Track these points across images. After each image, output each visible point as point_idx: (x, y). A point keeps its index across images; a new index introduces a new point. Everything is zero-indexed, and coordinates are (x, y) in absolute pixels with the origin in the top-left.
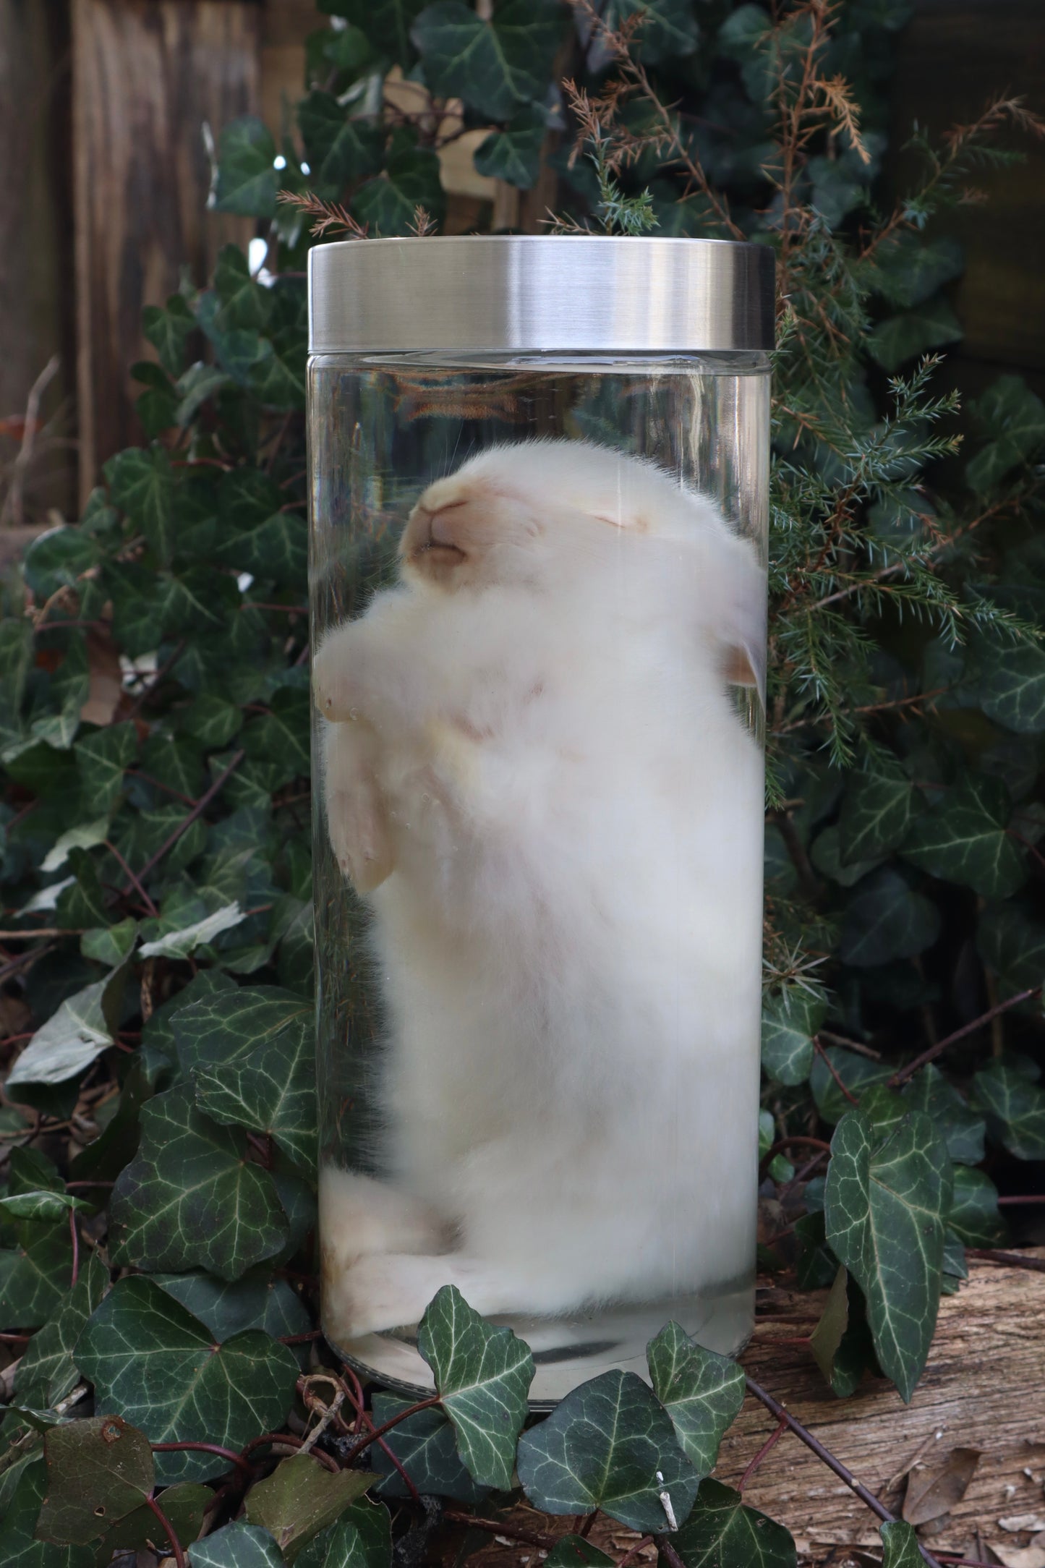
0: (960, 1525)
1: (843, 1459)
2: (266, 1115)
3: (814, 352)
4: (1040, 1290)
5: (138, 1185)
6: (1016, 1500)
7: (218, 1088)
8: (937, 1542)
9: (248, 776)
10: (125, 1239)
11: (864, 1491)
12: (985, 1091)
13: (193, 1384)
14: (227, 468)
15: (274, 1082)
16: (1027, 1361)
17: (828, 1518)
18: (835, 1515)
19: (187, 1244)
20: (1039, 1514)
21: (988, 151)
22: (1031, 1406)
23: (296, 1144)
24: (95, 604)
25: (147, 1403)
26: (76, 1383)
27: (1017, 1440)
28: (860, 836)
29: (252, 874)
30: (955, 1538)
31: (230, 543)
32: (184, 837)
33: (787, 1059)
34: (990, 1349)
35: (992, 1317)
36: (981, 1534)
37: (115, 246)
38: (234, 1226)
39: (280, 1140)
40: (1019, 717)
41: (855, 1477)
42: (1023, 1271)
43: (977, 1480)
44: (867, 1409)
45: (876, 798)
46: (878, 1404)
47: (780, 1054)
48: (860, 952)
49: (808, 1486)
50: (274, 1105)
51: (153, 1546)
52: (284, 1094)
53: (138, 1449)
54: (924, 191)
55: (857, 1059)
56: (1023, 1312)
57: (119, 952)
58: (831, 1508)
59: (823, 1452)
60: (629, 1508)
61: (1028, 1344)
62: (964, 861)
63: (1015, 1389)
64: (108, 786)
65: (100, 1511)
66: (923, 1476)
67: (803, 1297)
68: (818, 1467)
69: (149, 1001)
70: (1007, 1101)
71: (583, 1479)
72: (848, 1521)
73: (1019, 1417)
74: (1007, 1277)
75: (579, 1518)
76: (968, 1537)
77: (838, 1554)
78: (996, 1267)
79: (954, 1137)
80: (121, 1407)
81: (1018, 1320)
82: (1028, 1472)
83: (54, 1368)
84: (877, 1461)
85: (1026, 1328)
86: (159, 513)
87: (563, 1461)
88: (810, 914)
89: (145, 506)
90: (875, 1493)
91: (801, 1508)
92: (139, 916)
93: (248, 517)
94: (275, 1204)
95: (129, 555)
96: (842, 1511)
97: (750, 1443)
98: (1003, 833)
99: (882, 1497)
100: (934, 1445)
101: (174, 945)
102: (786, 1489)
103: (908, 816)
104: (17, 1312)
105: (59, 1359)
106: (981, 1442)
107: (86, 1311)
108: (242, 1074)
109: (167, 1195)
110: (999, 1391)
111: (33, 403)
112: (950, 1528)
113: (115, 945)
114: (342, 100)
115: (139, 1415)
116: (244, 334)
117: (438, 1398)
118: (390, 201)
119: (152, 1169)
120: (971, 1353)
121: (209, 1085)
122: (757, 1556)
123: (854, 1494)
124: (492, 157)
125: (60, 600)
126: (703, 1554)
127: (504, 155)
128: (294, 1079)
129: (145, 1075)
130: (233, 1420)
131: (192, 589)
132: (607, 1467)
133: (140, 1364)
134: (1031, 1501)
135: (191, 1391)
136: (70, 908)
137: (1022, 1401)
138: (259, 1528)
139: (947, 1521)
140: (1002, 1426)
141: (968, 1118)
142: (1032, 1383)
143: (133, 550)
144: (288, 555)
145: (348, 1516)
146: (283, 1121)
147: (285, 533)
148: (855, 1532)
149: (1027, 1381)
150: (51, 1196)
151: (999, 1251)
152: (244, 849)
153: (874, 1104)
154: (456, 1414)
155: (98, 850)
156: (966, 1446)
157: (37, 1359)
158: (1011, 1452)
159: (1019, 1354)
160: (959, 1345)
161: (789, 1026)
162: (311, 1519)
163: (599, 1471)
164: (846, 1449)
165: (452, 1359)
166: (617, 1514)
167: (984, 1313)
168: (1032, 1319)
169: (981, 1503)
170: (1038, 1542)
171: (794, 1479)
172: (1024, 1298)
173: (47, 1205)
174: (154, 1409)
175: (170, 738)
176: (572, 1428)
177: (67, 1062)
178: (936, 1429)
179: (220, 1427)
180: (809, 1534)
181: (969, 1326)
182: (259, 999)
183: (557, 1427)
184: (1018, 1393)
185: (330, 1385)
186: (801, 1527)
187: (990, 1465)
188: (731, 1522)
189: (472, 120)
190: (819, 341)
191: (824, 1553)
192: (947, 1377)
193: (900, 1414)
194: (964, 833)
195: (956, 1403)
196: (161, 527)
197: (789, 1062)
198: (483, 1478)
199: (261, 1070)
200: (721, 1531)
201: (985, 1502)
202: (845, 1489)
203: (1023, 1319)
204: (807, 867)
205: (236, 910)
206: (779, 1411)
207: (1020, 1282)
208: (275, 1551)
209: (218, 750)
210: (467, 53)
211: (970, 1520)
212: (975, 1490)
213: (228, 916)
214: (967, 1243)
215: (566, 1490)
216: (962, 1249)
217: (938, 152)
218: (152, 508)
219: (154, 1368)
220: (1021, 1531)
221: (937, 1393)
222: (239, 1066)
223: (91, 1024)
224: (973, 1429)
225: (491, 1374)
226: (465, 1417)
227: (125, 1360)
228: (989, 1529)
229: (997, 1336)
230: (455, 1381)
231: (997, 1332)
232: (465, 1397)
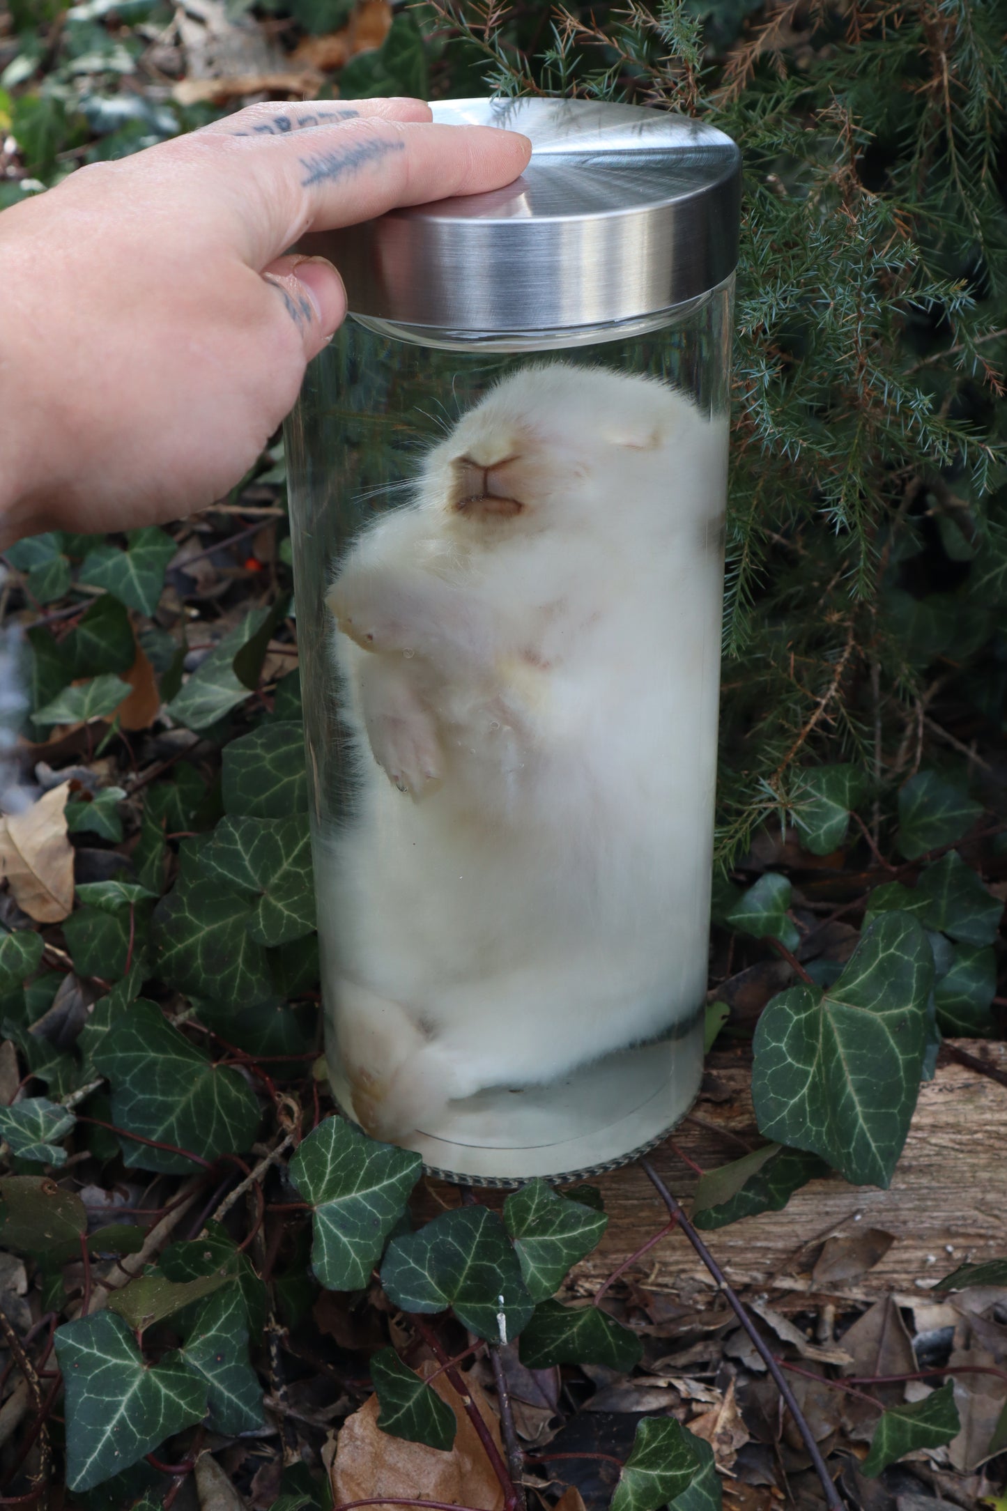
0: (877, 1279)
6: (936, 1267)
8: (850, 1290)
13: (192, 1091)
15: (283, 851)
16: (959, 1168)
17: (747, 1262)
18: (752, 1261)
19: (203, 975)
22: (959, 1201)
25: (156, 1095)
27: (940, 1225)
30: (869, 1290)
33: (820, 828)
34: (920, 1156)
35: (926, 1132)
38: (237, 968)
42: (984, 1079)
43: (897, 1248)
49: (728, 1238)
50: (275, 872)
56: (960, 1130)
60: (473, 1315)
61: (961, 1156)
63: (943, 1188)
65: (49, 1235)
66: (841, 1243)
71: (439, 1284)
72: (765, 1266)
73: (945, 1208)
74: (964, 1086)
79: (970, 917)
80: (136, 1095)
81: (953, 1136)
82: (950, 1248)
84: (797, 1228)
85: (960, 1144)
87: (423, 1268)
91: (721, 1252)
96: (759, 1259)
99: (801, 1253)
100: (853, 1224)
106: (905, 1222)
109: (192, 929)
110: (927, 1188)
115: (150, 1103)
117: (310, 1207)
119: (182, 904)
126: (558, 1339)
130: (215, 1130)
132: (462, 1279)
133: (154, 1064)
135: (191, 1095)
137: (950, 1197)
138: (119, 1317)
139: (863, 1277)
140: (927, 1214)
142: (961, 1185)
148: (770, 1275)
149: (956, 1183)
154: (322, 1222)
156: (883, 1228)
158: (933, 1232)
161: (828, 797)
163: (454, 1281)
165: (326, 1178)
166: (464, 1317)
168: (968, 1137)
169: (899, 1265)
170: (952, 1301)
172: (962, 1119)
173: (110, 899)
174: (161, 1101)
176: (436, 1244)
178: (857, 1212)
179: (206, 1132)
183: (425, 1239)
184: (946, 1191)
187: (907, 1241)
188: (582, 1321)
193: (822, 1197)
197: (822, 832)
200: (575, 1325)
201: (905, 1265)
203: (959, 1137)
206: (674, 1209)
207: (974, 1095)
211: (888, 1276)
212: (894, 1256)
215: (422, 1292)
219: (165, 1070)
224: (897, 1213)
225: (370, 1185)
226: (332, 1227)
227: (137, 1061)
228: (905, 1285)
229: (928, 1147)
230: (330, 1193)
231: (931, 1144)
232: (339, 1205)
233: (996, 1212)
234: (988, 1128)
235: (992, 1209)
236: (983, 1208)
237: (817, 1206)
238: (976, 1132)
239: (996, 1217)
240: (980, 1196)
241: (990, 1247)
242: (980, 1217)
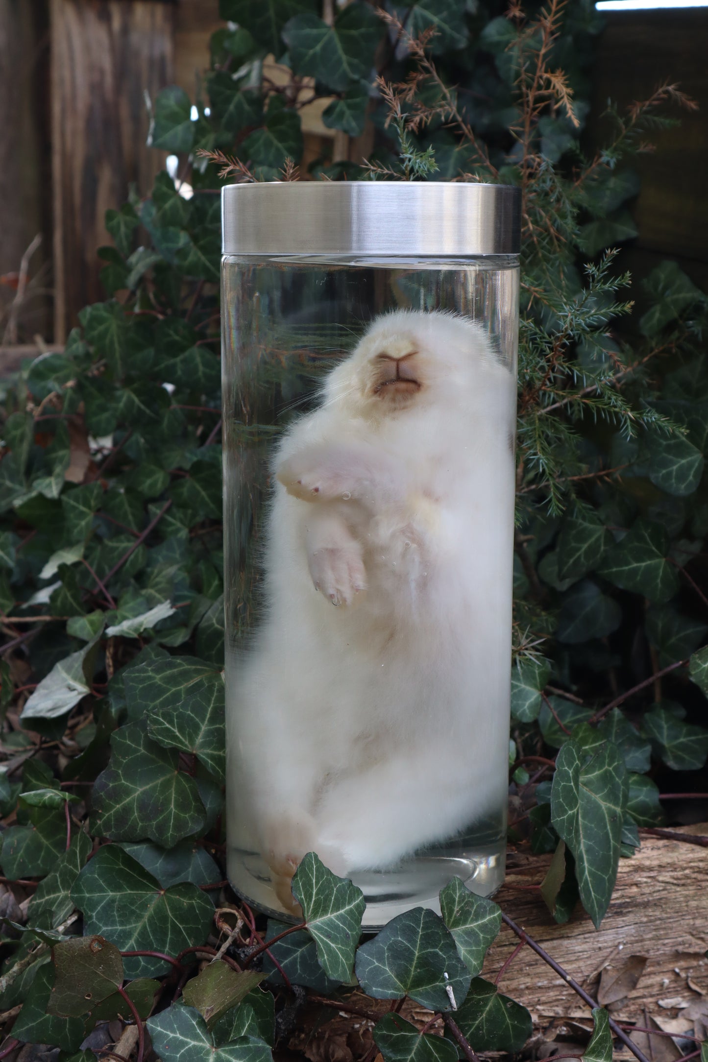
0: (633, 1004)
1: (560, 963)
2: (192, 741)
3: (543, 248)
4: (686, 854)
5: (109, 785)
6: (670, 988)
7: (161, 724)
8: (619, 1015)
9: (174, 517)
10: (100, 819)
11: (574, 984)
12: (651, 725)
13: (147, 915)
14: (161, 317)
15: (197, 720)
16: (678, 900)
17: (550, 1000)
18: (554, 998)
19: (140, 824)
20: (684, 997)
21: (656, 118)
22: (680, 928)
23: (212, 760)
24: (73, 404)
25: (117, 926)
26: (71, 913)
27: (671, 951)
28: (571, 561)
29: (176, 581)
30: (630, 1012)
31: (163, 366)
32: (132, 557)
33: (525, 705)
34: (654, 892)
35: (656, 872)
36: (647, 1010)
37: (78, 162)
38: (171, 813)
39: (201, 758)
40: (675, 485)
41: (568, 974)
42: (675, 842)
43: (645, 975)
44: (575, 930)
45: (582, 536)
46: (583, 927)
47: (520, 702)
48: (570, 634)
49: (537, 980)
50: (197, 735)
51: (122, 1018)
52: (204, 728)
53: (113, 957)
54: (614, 144)
55: (568, 703)
56: (676, 868)
57: (92, 632)
58: (552, 994)
59: (549, 959)
60: (426, 995)
61: (678, 889)
62: (639, 578)
63: (669, 918)
64: (83, 523)
65: (89, 996)
66: (610, 973)
67: (535, 858)
68: (543, 967)
69: (111, 663)
70: (665, 732)
71: (397, 976)
72: (563, 1002)
73: (672, 935)
74: (665, 846)
75: (394, 1001)
76: (639, 1012)
77: (556, 1023)
78: (658, 839)
79: (631, 755)
80: (100, 928)
81: (672, 874)
82: (677, 970)
83: (55, 903)
84: (581, 964)
85: (677, 879)
86: (117, 346)
87: (384, 965)
88: (538, 611)
89: (107, 341)
90: (580, 983)
91: (533, 993)
92: (104, 609)
93: (174, 349)
94: (197, 799)
95: (96, 372)
96: (558, 995)
97: (501, 952)
98: (663, 560)
99: (585, 986)
100: (618, 953)
101: (129, 628)
102: (524, 982)
103: (602, 548)
104: (30, 866)
105: (58, 897)
106: (648, 951)
107: (76, 866)
108: (177, 715)
109: (128, 792)
110: (660, 919)
111: (24, 265)
112: (627, 1006)
113: (88, 627)
114: (235, 76)
115: (112, 933)
116: (172, 229)
117: (305, 924)
118: (268, 144)
119: (118, 775)
120: (642, 894)
121: (156, 722)
122: (507, 1026)
123: (567, 984)
124: (334, 116)
125: (51, 401)
126: (473, 1025)
127: (341, 115)
128: (210, 718)
129: (111, 712)
130: (171, 938)
131: (138, 396)
132: (413, 969)
133: (113, 901)
134: (679, 989)
135: (146, 920)
136: (59, 603)
137: (674, 925)
138: (191, 1008)
139: (626, 1002)
140: (661, 941)
141: (639, 743)
142: (680, 914)
143: (98, 369)
144: (200, 374)
145: (247, 1000)
146: (203, 745)
147: (198, 360)
148: (567, 1009)
149: (677, 912)
150: (53, 792)
151: (660, 829)
152: (171, 565)
153: (581, 735)
154: (316, 935)
155: (76, 565)
156: (638, 954)
157: (43, 897)
158: (667, 958)
159: (672, 896)
160: (635, 889)
161: (525, 684)
162: (224, 1002)
163: (407, 971)
164: (562, 956)
165: (313, 899)
166: (419, 999)
167: (650, 869)
168: (681, 873)
169: (647, 990)
170: (683, 1015)
171: (529, 975)
172: (676, 860)
173: (50, 798)
174: (121, 930)
175: (122, 491)
176: (391, 944)
177: (60, 704)
178: (619, 943)
179: (163, 943)
180: (538, 1010)
181: (641, 878)
182: (182, 664)
183: (381, 943)
184: (672, 920)
185: (233, 915)
186: (532, 1006)
187: (653, 966)
188: (490, 1004)
189: (321, 91)
190: (546, 241)
191: (547, 1022)
192: (627, 910)
193: (596, 933)
194: (639, 560)
195: (632, 927)
196: (117, 355)
197: (526, 707)
198: (333, 976)
199: (189, 712)
200: (484, 1010)
201: (650, 990)
202: (561, 981)
203: (676, 873)
204: (535, 579)
205: (169, 606)
206: (520, 932)
207: (674, 849)
208: (202, 1023)
209: (154, 500)
210: (318, 48)
211: (640, 1001)
212: (643, 982)
213: (163, 611)
214: (639, 823)
215: (386, 984)
216: (636, 828)
217: (624, 119)
218: (112, 343)
219: (122, 904)
220: (673, 1008)
221: (620, 920)
222: (175, 709)
223: (75, 678)
224: (643, 943)
225: (338, 909)
226: (322, 936)
227: (104, 898)
228: (652, 1006)
229: (659, 884)
230: (315, 914)
231: (659, 881)
232: (322, 923)
233: (703, 935)
234: (692, 864)
235: (700, 932)
236: (694, 933)
237: (593, 944)
238: (685, 868)
239: (702, 939)
240: (691, 922)
241: (700, 966)
242: (694, 940)
